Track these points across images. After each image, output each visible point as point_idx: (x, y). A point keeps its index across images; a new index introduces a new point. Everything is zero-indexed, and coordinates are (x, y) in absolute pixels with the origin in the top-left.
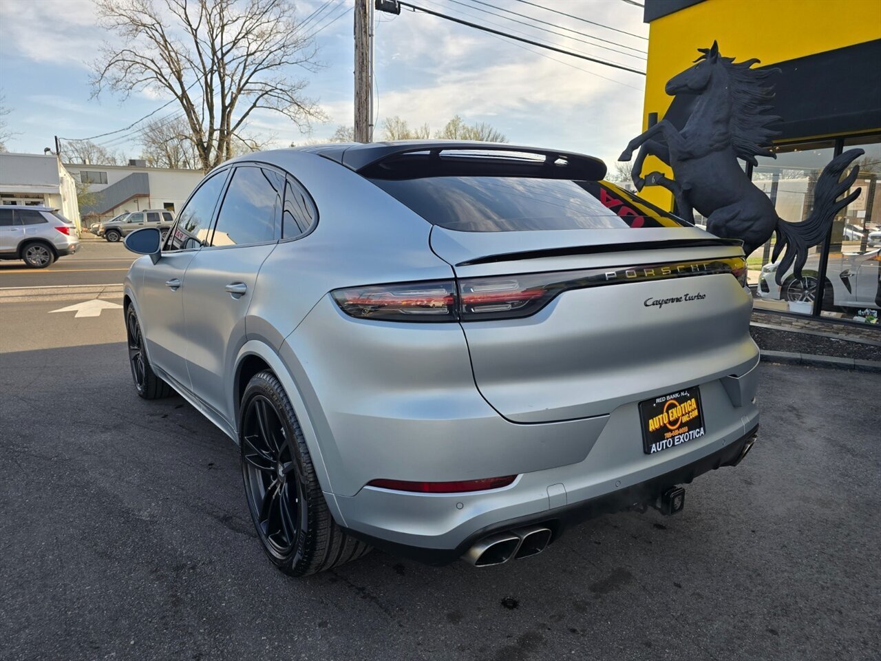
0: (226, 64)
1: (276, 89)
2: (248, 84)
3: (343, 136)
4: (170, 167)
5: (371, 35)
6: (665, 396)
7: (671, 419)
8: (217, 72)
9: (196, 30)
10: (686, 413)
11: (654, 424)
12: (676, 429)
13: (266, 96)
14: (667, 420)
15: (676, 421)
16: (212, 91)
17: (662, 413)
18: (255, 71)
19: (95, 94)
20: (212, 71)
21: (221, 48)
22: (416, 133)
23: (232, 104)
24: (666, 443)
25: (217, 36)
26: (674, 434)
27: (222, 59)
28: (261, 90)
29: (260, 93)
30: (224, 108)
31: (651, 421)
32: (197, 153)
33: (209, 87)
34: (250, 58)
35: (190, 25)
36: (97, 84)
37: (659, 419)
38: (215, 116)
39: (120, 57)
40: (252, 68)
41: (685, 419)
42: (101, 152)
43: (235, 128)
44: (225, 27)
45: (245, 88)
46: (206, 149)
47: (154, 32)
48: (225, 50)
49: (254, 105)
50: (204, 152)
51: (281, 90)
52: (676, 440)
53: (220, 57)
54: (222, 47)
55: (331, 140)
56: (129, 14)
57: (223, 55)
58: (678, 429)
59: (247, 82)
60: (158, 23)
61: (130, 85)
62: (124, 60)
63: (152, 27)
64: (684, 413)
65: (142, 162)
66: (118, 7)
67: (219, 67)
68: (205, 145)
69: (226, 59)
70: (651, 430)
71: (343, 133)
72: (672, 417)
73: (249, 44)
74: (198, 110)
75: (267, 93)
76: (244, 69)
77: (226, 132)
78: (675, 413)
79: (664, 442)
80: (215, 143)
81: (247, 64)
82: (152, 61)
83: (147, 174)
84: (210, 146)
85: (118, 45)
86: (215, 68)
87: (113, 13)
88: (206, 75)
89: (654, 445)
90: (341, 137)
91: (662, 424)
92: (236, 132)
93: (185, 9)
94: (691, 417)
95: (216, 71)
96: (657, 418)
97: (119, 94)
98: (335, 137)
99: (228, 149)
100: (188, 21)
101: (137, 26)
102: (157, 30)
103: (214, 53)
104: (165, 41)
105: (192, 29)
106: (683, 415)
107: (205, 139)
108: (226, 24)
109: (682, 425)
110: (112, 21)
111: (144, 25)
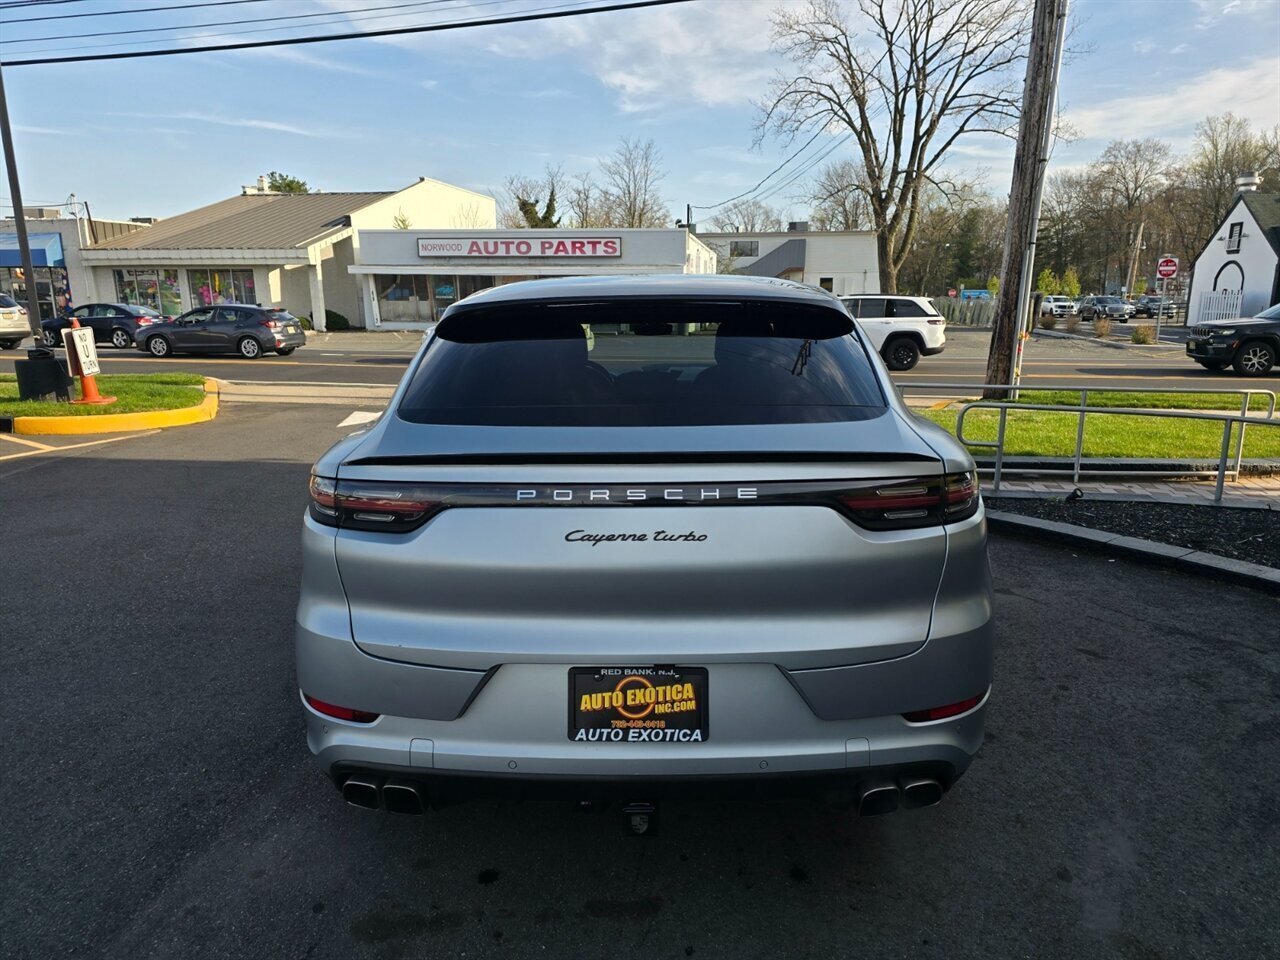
0: (928, 75)
1: (998, 100)
2: (956, 99)
3: (1116, 157)
4: (846, 228)
5: (1061, 16)
6: (623, 669)
7: (629, 703)
8: (914, 90)
9: (892, 34)
10: (666, 702)
11: (590, 702)
12: (639, 719)
13: (982, 113)
14: (620, 702)
15: (641, 708)
16: (902, 116)
17: (613, 691)
18: (969, 78)
19: (757, 142)
20: (906, 90)
21: (924, 53)
22: (1264, 137)
23: (929, 132)
24: (609, 734)
25: (921, 33)
26: (631, 724)
27: (923, 68)
28: (976, 105)
29: (976, 109)
30: (917, 138)
31: (585, 698)
32: (871, 209)
33: (899, 114)
34: (967, 60)
35: (885, 28)
36: (762, 128)
37: (603, 698)
38: (902, 152)
39: (792, 88)
40: (967, 73)
41: (661, 709)
42: (767, 214)
43: (927, 168)
44: (935, 21)
45: (952, 105)
46: (884, 200)
47: (837, 46)
48: (929, 54)
49: (961, 130)
50: (880, 205)
51: (1005, 100)
52: (631, 734)
53: (921, 64)
54: (926, 49)
55: (1094, 166)
56: (811, 28)
57: (926, 62)
58: (644, 719)
59: (955, 97)
60: (844, 34)
61: (796, 125)
62: (796, 92)
63: (835, 41)
64: (661, 699)
65: (805, 225)
66: (797, 23)
67: (917, 81)
68: (884, 195)
69: (929, 68)
70: (583, 708)
71: (1116, 153)
72: (634, 700)
73: (969, 38)
74: (881, 147)
75: (982, 109)
76: (956, 76)
77: (914, 174)
78: (638, 697)
79: (605, 731)
80: (897, 193)
81: (960, 70)
82: (831, 87)
83: (805, 240)
84: (889, 196)
85: (791, 72)
86: (912, 82)
87: (791, 31)
88: (897, 96)
89: (583, 731)
90: (1112, 159)
91: (607, 705)
92: (928, 173)
93: (880, 7)
94: (676, 710)
95: (911, 87)
96: (599, 695)
97: (784, 138)
98: (1102, 160)
99: (914, 198)
100: (883, 22)
101: (817, 41)
102: (840, 43)
103: (914, 60)
104: (849, 56)
105: (886, 32)
106: (658, 703)
107: (884, 185)
108: (936, 16)
109: (653, 716)
110: (787, 41)
111: (826, 40)
